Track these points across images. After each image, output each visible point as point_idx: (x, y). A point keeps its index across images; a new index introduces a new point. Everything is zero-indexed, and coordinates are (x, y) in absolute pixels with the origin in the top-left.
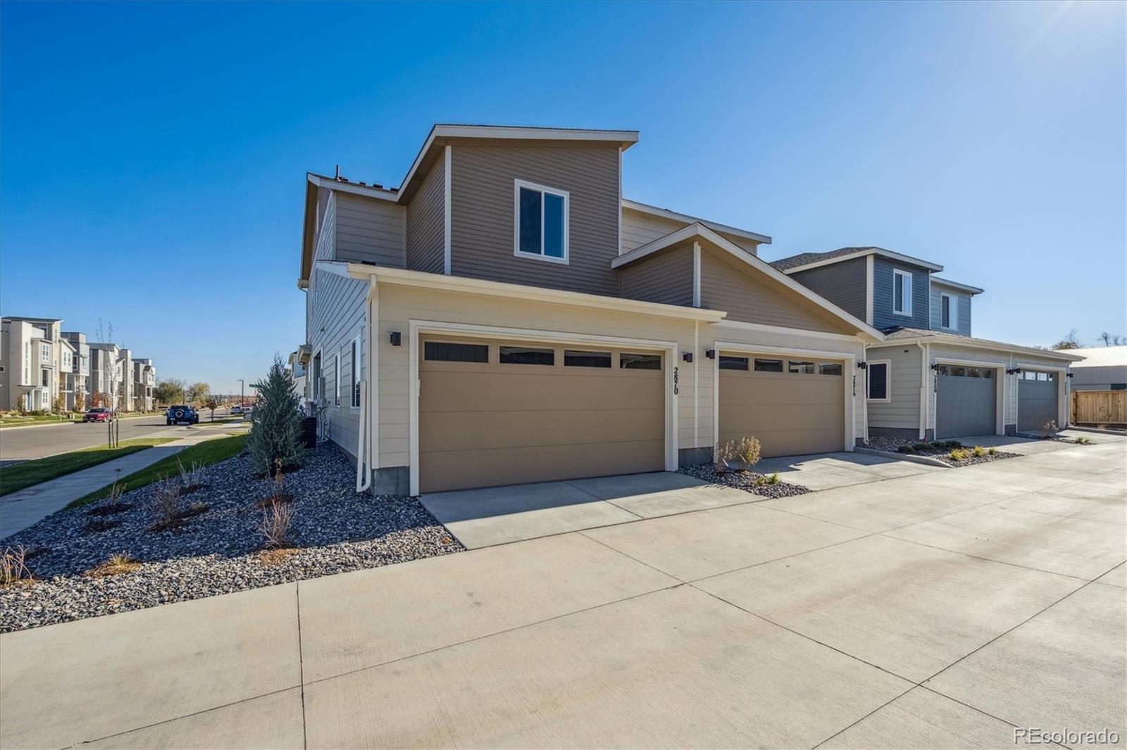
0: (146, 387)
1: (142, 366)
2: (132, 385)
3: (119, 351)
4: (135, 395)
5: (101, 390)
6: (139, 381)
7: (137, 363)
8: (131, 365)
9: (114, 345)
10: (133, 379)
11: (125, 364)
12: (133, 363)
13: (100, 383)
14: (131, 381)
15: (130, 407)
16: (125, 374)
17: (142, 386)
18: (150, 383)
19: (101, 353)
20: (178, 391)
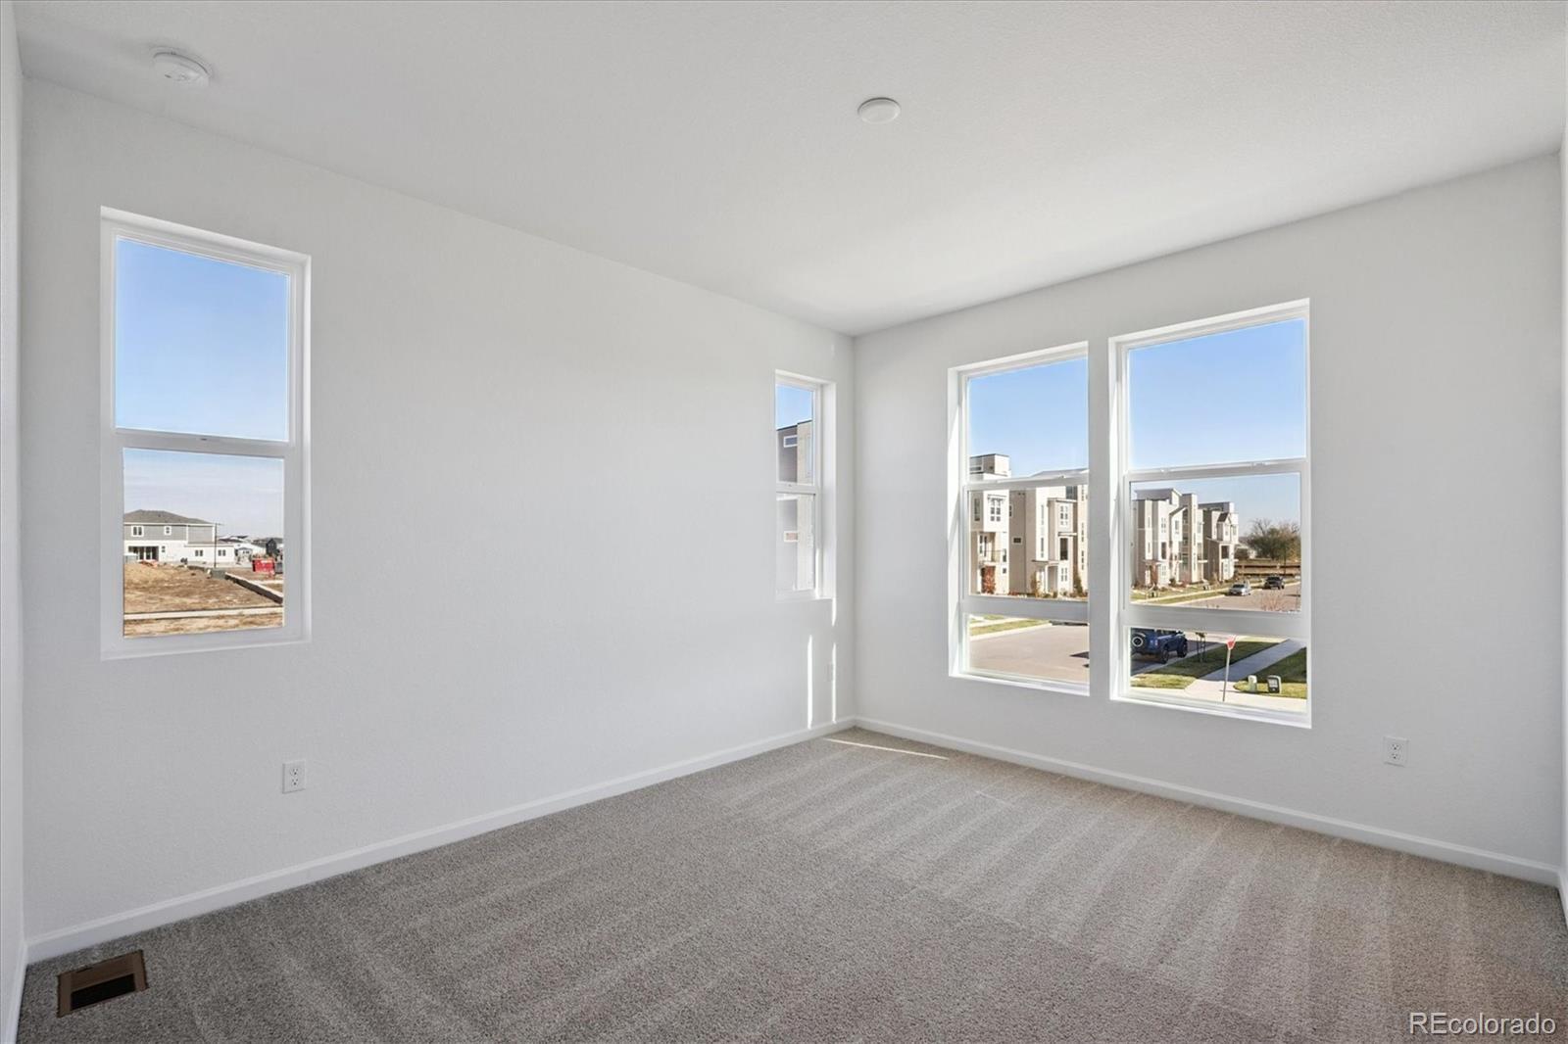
0: (1220, 545)
1: (1216, 515)
2: (1199, 544)
3: (1180, 497)
4: (1205, 558)
5: (1149, 556)
6: (1211, 537)
7: (1207, 510)
8: (1197, 516)
9: (1172, 490)
10: (1201, 535)
11: (1186, 515)
12: (1201, 511)
13: (1147, 546)
14: (1198, 537)
15: (1196, 575)
16: (1187, 529)
17: (1215, 544)
18: (1226, 538)
19: (1148, 504)
20: (1293, 540)
